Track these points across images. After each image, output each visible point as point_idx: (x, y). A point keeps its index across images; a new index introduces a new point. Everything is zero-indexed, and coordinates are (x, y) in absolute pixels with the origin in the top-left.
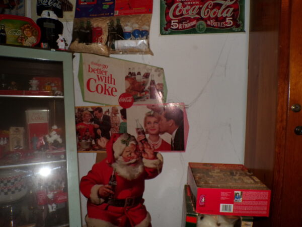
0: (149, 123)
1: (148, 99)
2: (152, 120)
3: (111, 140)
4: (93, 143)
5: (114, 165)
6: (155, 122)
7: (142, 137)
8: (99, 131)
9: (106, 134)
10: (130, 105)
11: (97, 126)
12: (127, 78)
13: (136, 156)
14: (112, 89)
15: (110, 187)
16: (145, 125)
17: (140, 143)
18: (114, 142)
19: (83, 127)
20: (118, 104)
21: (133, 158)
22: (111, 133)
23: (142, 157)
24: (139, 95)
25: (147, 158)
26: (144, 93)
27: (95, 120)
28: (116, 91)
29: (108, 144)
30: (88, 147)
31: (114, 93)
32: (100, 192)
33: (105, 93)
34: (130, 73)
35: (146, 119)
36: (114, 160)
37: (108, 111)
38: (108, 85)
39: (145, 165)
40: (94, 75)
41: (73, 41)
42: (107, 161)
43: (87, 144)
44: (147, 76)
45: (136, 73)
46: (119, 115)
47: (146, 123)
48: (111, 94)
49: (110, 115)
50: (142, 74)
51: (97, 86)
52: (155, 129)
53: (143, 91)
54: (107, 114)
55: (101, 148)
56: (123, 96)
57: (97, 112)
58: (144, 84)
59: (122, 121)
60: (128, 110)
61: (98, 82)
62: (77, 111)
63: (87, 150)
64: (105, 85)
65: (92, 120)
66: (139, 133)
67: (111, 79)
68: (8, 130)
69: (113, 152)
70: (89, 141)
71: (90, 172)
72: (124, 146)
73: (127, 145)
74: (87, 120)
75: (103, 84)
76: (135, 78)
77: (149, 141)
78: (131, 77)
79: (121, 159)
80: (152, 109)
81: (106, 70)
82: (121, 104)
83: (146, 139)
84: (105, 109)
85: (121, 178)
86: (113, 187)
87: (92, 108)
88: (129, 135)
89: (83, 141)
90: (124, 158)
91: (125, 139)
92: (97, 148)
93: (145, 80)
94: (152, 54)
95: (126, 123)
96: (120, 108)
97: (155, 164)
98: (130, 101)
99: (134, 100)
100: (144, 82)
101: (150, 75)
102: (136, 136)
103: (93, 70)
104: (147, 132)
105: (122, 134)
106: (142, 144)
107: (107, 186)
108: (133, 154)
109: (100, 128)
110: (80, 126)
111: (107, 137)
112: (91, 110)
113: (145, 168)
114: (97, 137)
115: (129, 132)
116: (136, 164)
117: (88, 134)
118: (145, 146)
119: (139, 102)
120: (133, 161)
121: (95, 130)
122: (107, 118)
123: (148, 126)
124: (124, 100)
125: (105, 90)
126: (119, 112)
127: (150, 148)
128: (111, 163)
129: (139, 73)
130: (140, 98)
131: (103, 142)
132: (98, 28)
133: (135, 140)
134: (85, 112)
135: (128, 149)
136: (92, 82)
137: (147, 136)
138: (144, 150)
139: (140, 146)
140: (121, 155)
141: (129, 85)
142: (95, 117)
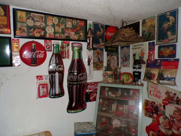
0: (176, 114)
1: (175, 104)
2: (177, 114)
3: (159, 116)
4: (151, 114)
5: (159, 126)
6: (178, 115)
7: (172, 119)
8: (154, 111)
9: (156, 113)
10: (167, 104)
11: (153, 109)
12: (166, 93)
13: (169, 126)
14: (159, 96)
15: (157, 134)
16: (174, 115)
17: (171, 121)
18: (160, 117)
19: (148, 107)
20: (162, 103)
21: (167, 126)
22: (159, 113)
23: (172, 128)
24: (171, 102)
25: (174, 129)
26: (173, 101)
27: (152, 106)
28: (161, 97)
29: (157, 117)
30: (149, 115)
31: (160, 98)
32: (153, 134)
33: (157, 97)
34: (167, 92)
35: (174, 112)
36: (159, 124)
37: (158, 104)
38: (158, 94)
39: (173, 131)
40: (153, 89)
41: (144, 78)
42: (156, 124)
43: (149, 114)
44: (175, 94)
45: (170, 92)
46: (162, 107)
47: (174, 114)
48: (159, 98)
49: (158, 106)
50: (173, 93)
51: (154, 94)
52: (178, 118)
53: (173, 100)
54: (157, 105)
55: (154, 118)
56: (164, 100)
57: (153, 103)
58: (173, 98)
59: (163, 110)
60: (166, 106)
61: (154, 92)
62: (146, 101)
63: (149, 117)
64: (157, 94)
65: (151, 106)
66: (171, 117)
67: (159, 92)
68: (123, 105)
69: (159, 121)
70: (150, 113)
71: (149, 125)
72: (164, 120)
73: (165, 120)
74: (149, 106)
75: (156, 93)
76: (169, 94)
77: (176, 122)
78: (167, 93)
79: (162, 124)
80: (177, 109)
81: (157, 88)
82: (163, 103)
83: (174, 121)
84: (156, 103)
85: (162, 133)
86: (159, 135)
87: (152, 101)
88: (166, 117)
89: (148, 113)
90: (164, 125)
91: (165, 118)
92: (153, 117)
93: (174, 96)
94: (177, 86)
95: (165, 111)
96: (163, 105)
97: (178, 133)
98: (167, 103)
99: (169, 103)
100: (173, 97)
101: (177, 94)
102: (169, 118)
103: (152, 87)
104: (175, 118)
105: (163, 115)
106: (172, 122)
107: (156, 133)
108: (168, 125)
109: (154, 110)
110: (146, 107)
111: (157, 114)
112: (151, 102)
113: (173, 133)
114: (153, 113)
115: (166, 115)
116: (169, 129)
117: (150, 111)
118: (173, 123)
119: (171, 104)
120: (168, 128)
121: (152, 110)
122: (157, 107)
123: (175, 116)
124: (164, 102)
125: (157, 96)
126: (162, 106)
127: (176, 126)
128: (158, 125)
129: (171, 93)
130: (172, 103)
131: (155, 115)
132: (154, 74)
133: (169, 119)
134: (149, 102)
135: (165, 122)
136: (152, 92)
137: (175, 120)
138: (173, 125)
139: (171, 122)
140: (162, 123)
141: (167, 96)
142: (152, 105)
